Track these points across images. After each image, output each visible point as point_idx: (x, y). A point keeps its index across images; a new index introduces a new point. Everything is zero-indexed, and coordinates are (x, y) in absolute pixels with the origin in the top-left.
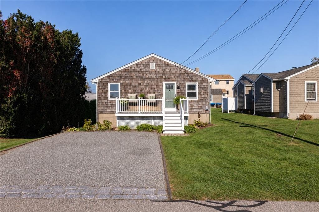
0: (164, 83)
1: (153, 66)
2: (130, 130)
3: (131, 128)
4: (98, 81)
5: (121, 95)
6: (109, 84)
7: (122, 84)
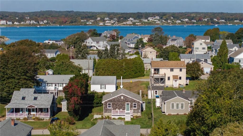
0: (126, 103)
1: (122, 98)
2: (116, 119)
3: (116, 118)
4: (104, 102)
5: (112, 107)
6: (108, 103)
7: (112, 103)
